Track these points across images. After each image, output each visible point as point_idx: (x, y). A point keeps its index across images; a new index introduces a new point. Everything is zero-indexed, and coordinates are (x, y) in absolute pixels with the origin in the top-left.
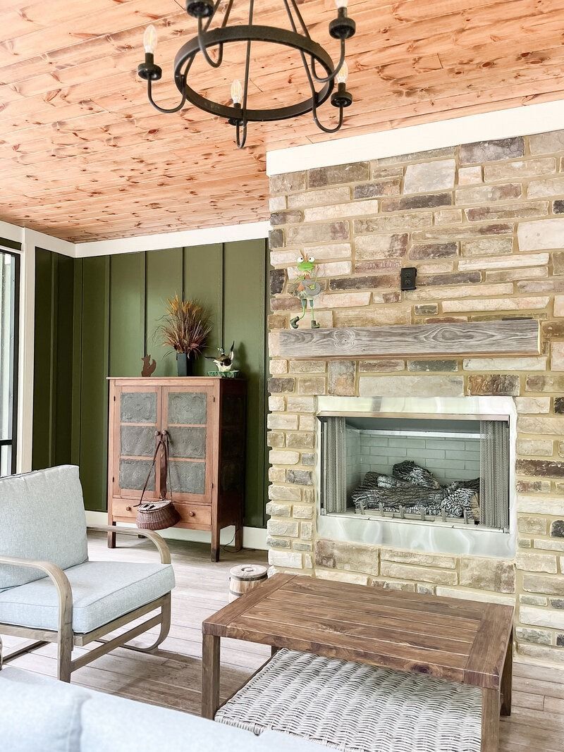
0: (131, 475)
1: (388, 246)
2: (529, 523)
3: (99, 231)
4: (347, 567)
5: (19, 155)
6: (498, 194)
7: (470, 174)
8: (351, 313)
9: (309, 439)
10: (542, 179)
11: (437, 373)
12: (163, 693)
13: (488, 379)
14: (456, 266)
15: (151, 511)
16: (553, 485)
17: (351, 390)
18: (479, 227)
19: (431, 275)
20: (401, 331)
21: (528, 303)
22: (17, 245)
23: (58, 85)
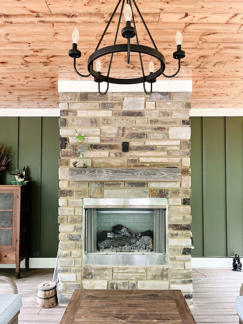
1: (116, 132)
2: (174, 250)
4: (98, 277)
6: (161, 115)
7: (150, 105)
8: (100, 160)
9: (80, 219)
10: (178, 111)
11: (138, 188)
13: (158, 191)
14: (145, 143)
16: (182, 233)
17: (100, 195)
18: (154, 127)
19: (135, 146)
20: (126, 171)
21: (173, 160)
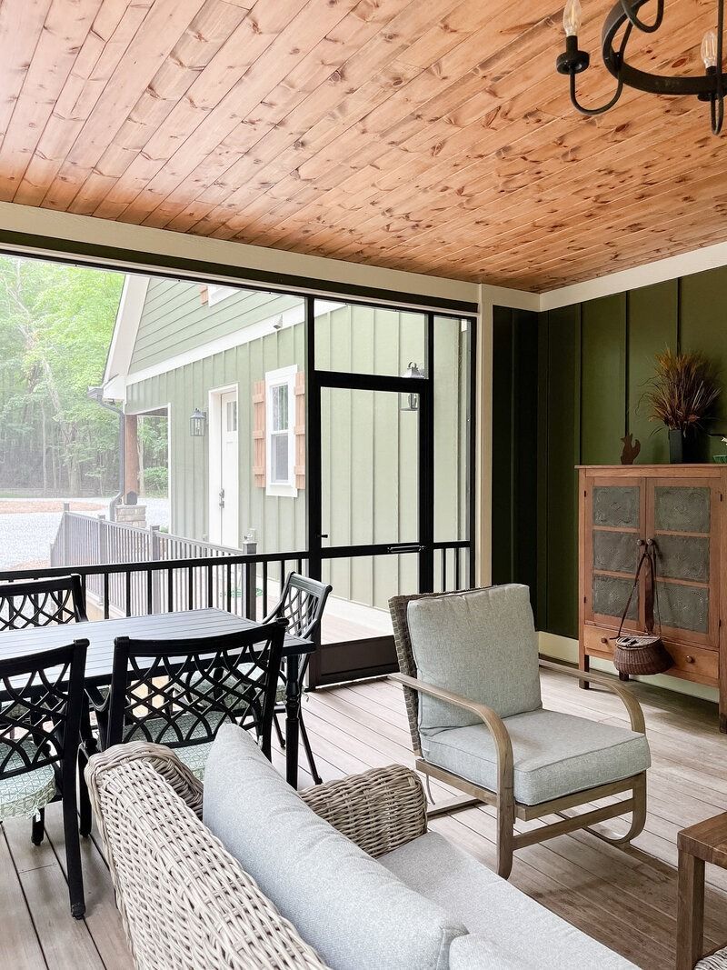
0: (606, 596)
3: (564, 273)
5: (464, 200)
12: (631, 910)
15: (632, 649)
22: (473, 307)
23: (497, 102)
